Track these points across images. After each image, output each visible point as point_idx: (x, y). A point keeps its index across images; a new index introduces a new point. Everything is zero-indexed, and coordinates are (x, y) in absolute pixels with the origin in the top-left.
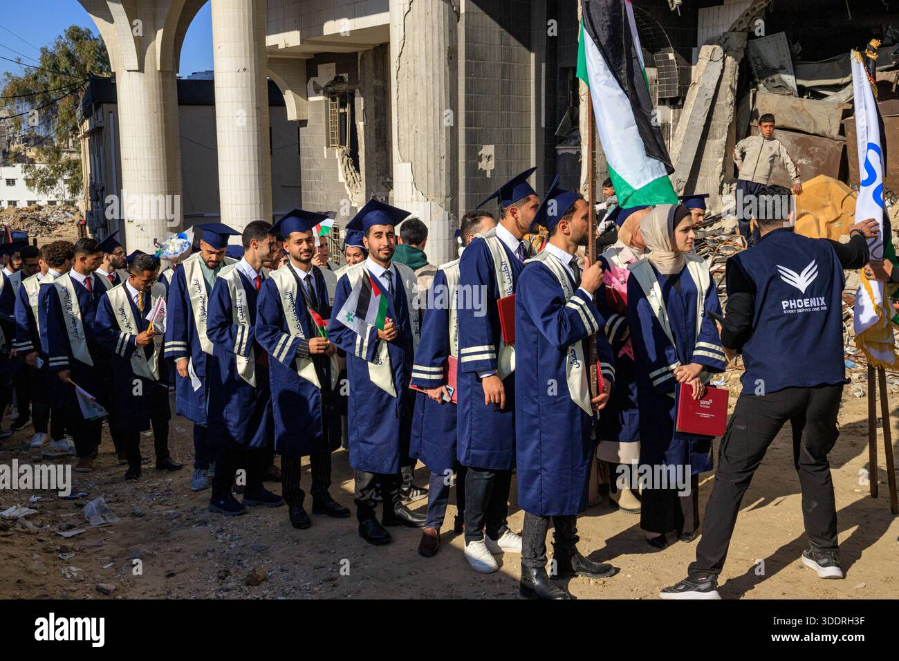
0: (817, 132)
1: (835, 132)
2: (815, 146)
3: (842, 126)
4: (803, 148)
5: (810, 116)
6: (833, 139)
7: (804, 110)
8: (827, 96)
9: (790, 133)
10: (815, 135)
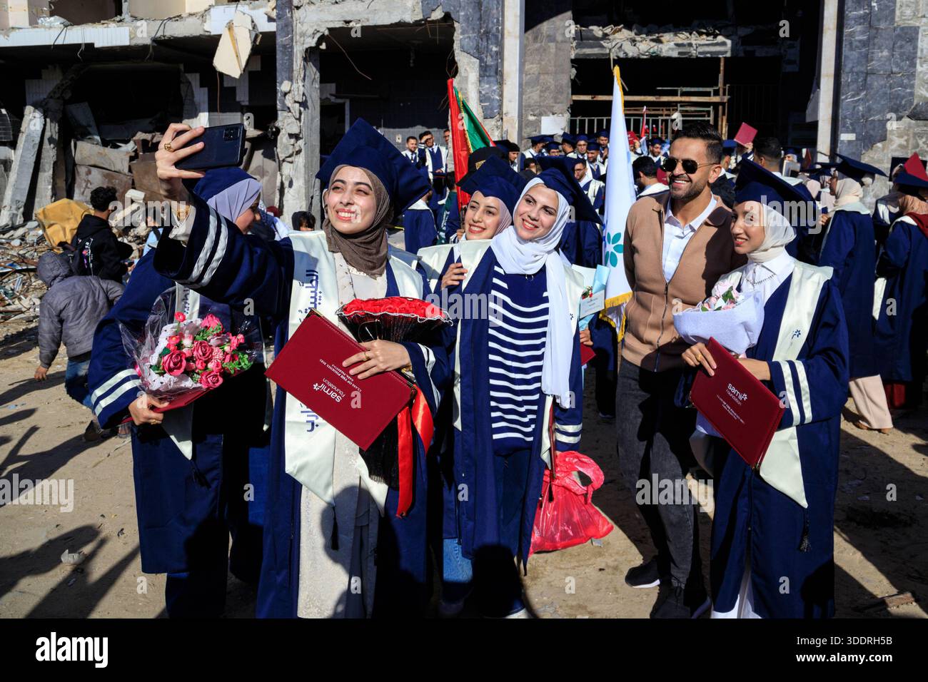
0: (115, 170)
1: (126, 170)
2: (116, 179)
3: (130, 167)
4: (109, 180)
5: (110, 159)
6: (125, 174)
7: (106, 155)
8: (120, 146)
9: (101, 170)
10: (115, 171)
